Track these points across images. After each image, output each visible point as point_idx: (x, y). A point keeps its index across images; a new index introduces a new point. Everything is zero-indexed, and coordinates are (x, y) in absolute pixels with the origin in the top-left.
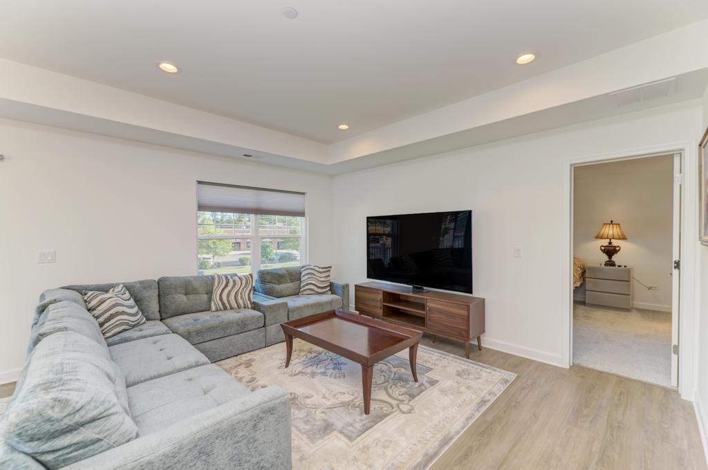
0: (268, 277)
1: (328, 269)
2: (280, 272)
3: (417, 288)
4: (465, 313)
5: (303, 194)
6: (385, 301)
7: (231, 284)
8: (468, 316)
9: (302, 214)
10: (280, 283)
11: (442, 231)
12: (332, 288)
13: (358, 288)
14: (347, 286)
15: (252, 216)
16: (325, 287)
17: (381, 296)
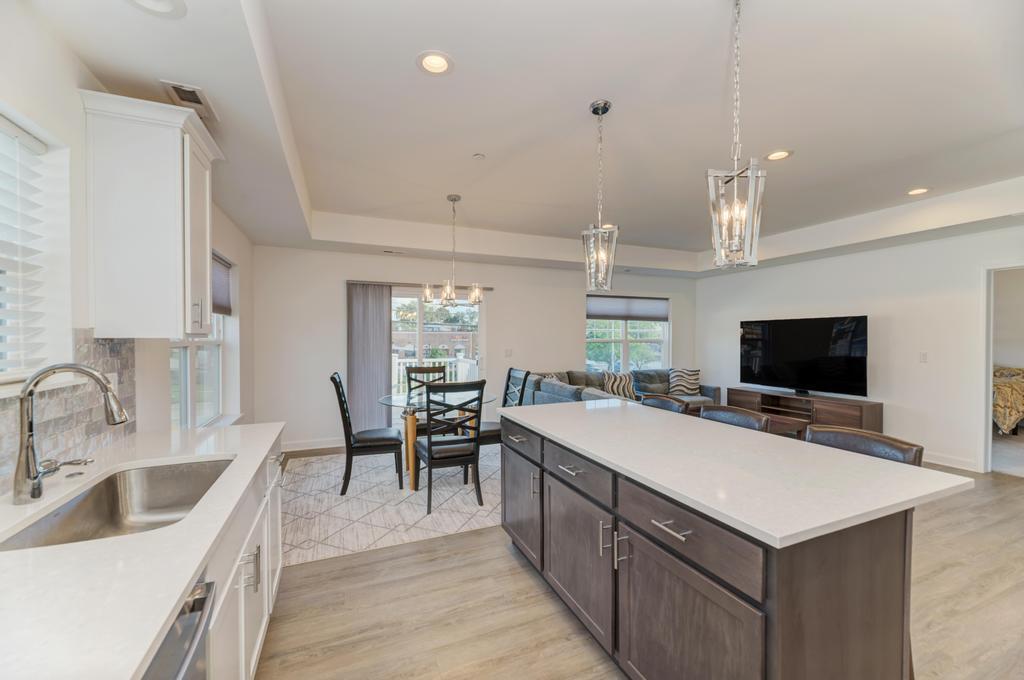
0: (641, 377)
1: (696, 372)
2: (651, 373)
3: (801, 392)
4: (857, 413)
5: (667, 299)
6: (763, 403)
7: (618, 380)
8: (861, 417)
9: (665, 319)
10: (651, 383)
11: (833, 335)
12: (702, 390)
13: (730, 391)
14: (719, 389)
15: (621, 322)
16: (695, 389)
17: (759, 399)
